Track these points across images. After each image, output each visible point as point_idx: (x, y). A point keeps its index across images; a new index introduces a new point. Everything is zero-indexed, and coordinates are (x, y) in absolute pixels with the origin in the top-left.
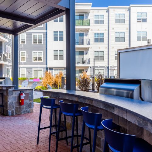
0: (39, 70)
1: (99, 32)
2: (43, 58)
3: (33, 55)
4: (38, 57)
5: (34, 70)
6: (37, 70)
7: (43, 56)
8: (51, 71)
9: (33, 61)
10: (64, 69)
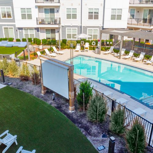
0: (9, 28)
2: (12, 14)
3: (1, 12)
4: (6, 13)
5: (4, 28)
6: (7, 28)
7: (11, 11)
8: (20, 31)
9: (2, 18)
10: (34, 29)
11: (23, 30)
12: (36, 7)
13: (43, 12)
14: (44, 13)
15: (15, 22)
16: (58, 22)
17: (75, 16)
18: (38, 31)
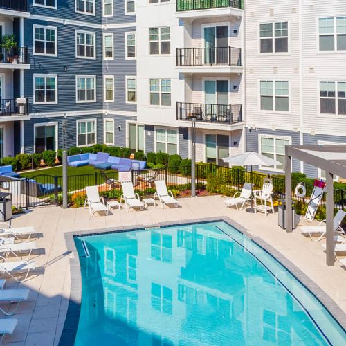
1: (274, 20)
3: (126, 88)
5: (129, 124)
6: (135, 125)
8: (149, 133)
9: (127, 102)
10: (178, 131)
11: (155, 132)
12: (182, 75)
13: (201, 90)
14: (203, 93)
15: (136, 111)
16: (235, 118)
17: (283, 103)
18: (186, 137)
